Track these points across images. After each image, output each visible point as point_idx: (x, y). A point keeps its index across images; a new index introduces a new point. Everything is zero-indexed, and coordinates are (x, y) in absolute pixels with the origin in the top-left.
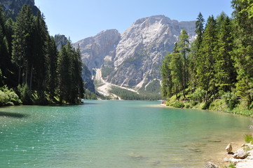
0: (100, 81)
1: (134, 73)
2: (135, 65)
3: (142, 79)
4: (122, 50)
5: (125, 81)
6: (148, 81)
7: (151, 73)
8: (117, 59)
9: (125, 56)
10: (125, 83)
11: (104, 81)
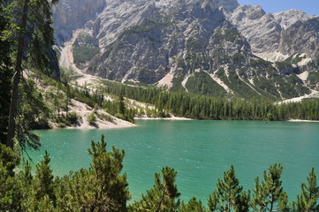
0: (72, 71)
1: (148, 55)
2: (151, 39)
3: (168, 70)
4: (113, 20)
5: (130, 72)
6: (185, 73)
7: (188, 58)
8: (103, 35)
9: (119, 30)
10: (132, 76)
11: (79, 72)
